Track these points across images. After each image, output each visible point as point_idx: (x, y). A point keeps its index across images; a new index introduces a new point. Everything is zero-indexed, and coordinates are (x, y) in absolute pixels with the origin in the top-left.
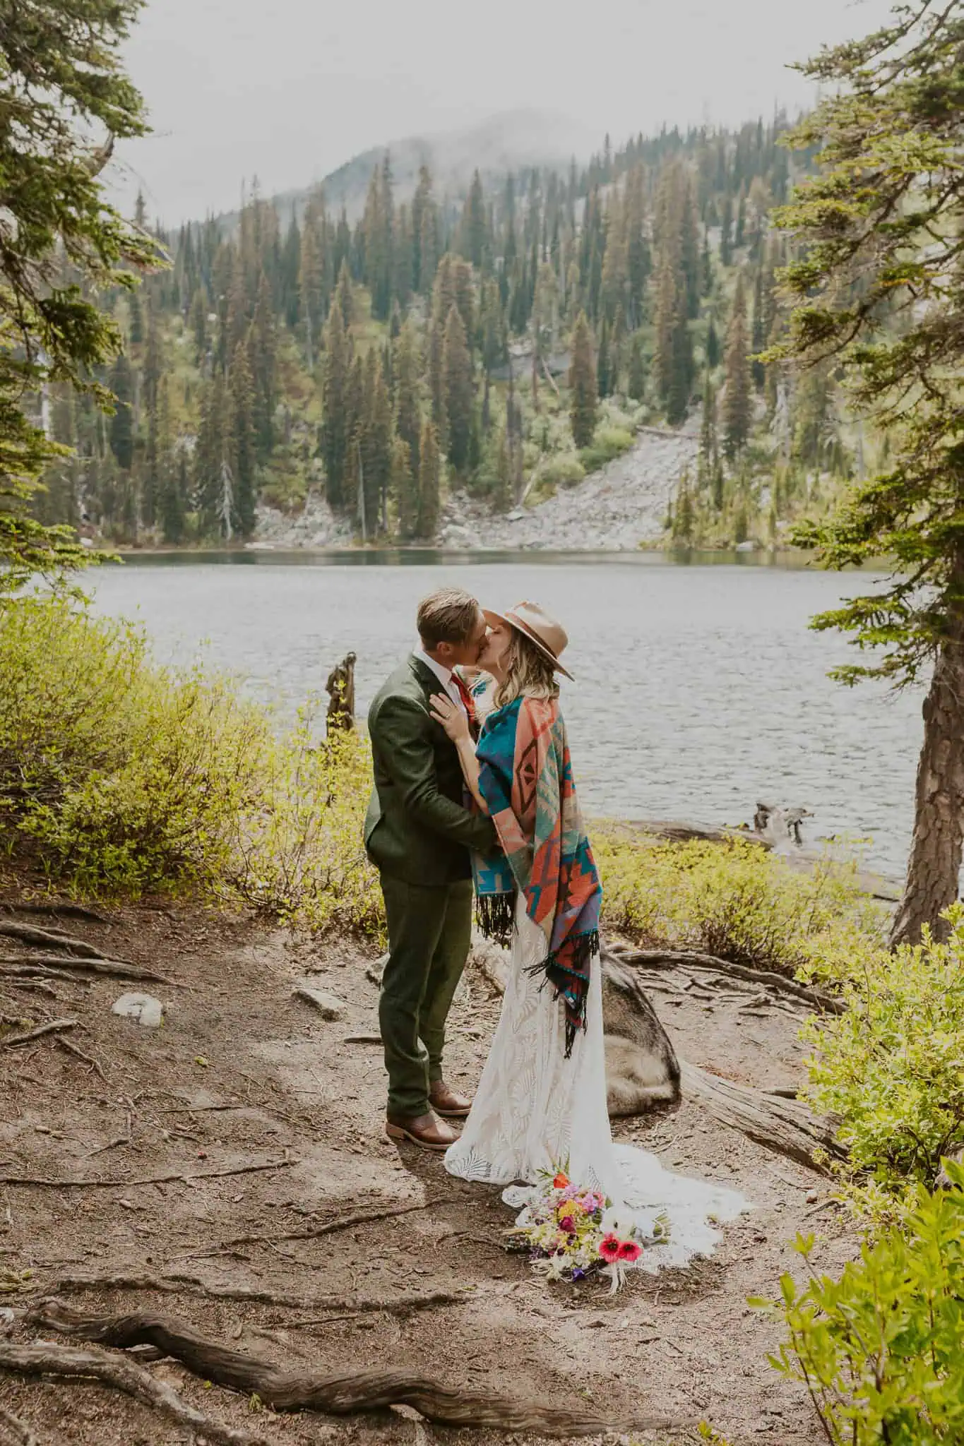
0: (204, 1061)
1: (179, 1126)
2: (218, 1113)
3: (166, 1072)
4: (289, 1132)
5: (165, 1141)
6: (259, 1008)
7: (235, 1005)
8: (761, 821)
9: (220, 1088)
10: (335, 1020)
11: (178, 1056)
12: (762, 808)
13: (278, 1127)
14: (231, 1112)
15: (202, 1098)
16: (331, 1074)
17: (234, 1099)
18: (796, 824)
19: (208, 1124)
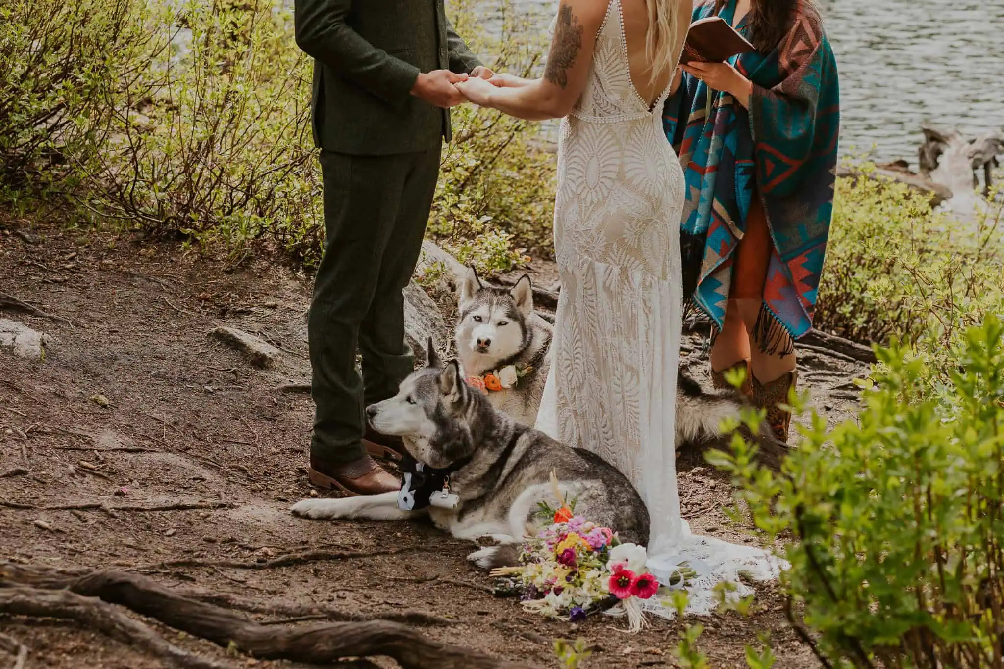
0: (103, 399)
1: (85, 464)
2: (130, 456)
3: (56, 409)
4: (221, 481)
5: (72, 475)
6: (162, 349)
7: (132, 344)
8: (929, 158)
9: (128, 430)
10: (267, 368)
11: (69, 394)
12: (934, 137)
13: (207, 475)
14: (147, 456)
15: (108, 439)
16: (268, 426)
17: (146, 442)
18: (987, 166)
19: (119, 466)
